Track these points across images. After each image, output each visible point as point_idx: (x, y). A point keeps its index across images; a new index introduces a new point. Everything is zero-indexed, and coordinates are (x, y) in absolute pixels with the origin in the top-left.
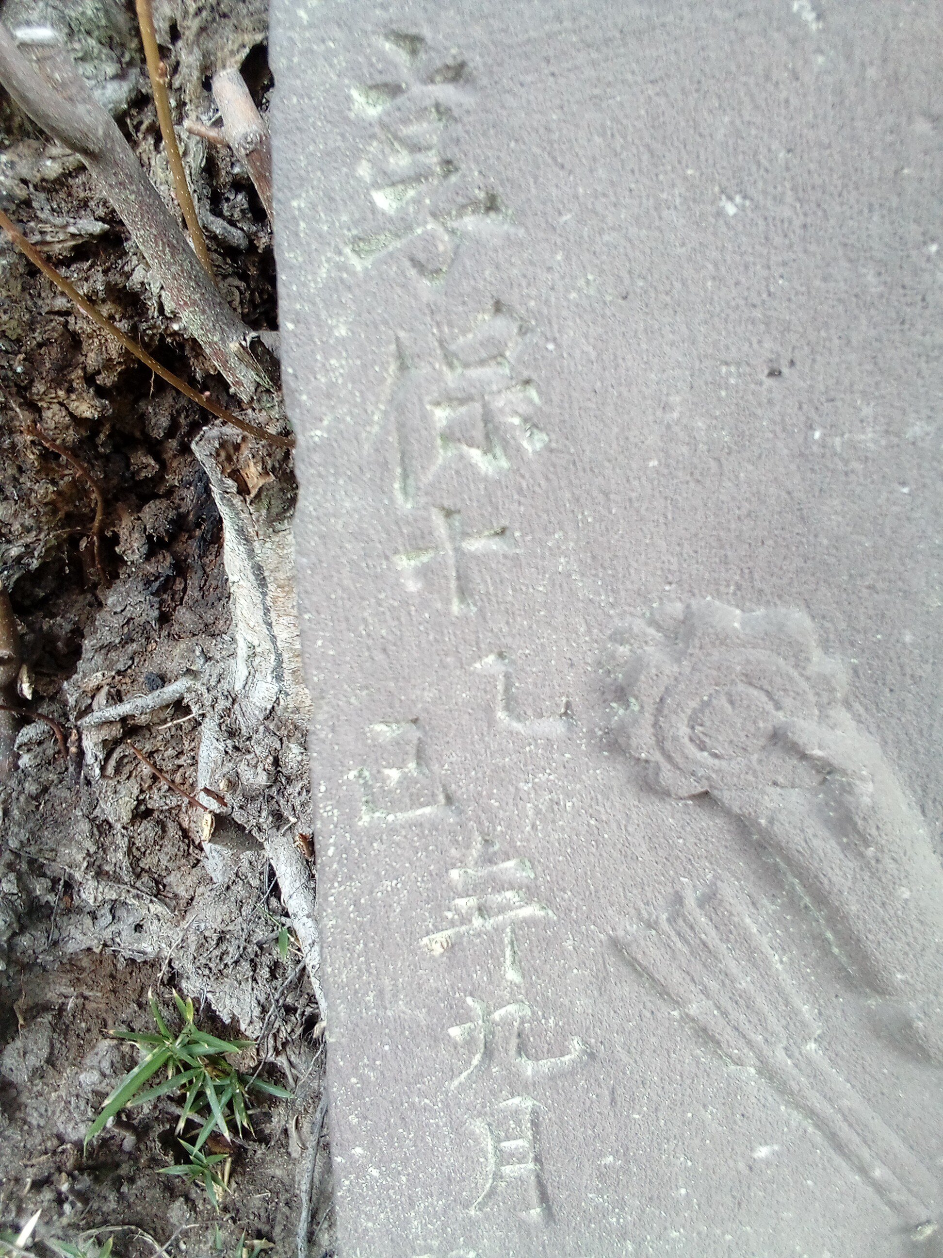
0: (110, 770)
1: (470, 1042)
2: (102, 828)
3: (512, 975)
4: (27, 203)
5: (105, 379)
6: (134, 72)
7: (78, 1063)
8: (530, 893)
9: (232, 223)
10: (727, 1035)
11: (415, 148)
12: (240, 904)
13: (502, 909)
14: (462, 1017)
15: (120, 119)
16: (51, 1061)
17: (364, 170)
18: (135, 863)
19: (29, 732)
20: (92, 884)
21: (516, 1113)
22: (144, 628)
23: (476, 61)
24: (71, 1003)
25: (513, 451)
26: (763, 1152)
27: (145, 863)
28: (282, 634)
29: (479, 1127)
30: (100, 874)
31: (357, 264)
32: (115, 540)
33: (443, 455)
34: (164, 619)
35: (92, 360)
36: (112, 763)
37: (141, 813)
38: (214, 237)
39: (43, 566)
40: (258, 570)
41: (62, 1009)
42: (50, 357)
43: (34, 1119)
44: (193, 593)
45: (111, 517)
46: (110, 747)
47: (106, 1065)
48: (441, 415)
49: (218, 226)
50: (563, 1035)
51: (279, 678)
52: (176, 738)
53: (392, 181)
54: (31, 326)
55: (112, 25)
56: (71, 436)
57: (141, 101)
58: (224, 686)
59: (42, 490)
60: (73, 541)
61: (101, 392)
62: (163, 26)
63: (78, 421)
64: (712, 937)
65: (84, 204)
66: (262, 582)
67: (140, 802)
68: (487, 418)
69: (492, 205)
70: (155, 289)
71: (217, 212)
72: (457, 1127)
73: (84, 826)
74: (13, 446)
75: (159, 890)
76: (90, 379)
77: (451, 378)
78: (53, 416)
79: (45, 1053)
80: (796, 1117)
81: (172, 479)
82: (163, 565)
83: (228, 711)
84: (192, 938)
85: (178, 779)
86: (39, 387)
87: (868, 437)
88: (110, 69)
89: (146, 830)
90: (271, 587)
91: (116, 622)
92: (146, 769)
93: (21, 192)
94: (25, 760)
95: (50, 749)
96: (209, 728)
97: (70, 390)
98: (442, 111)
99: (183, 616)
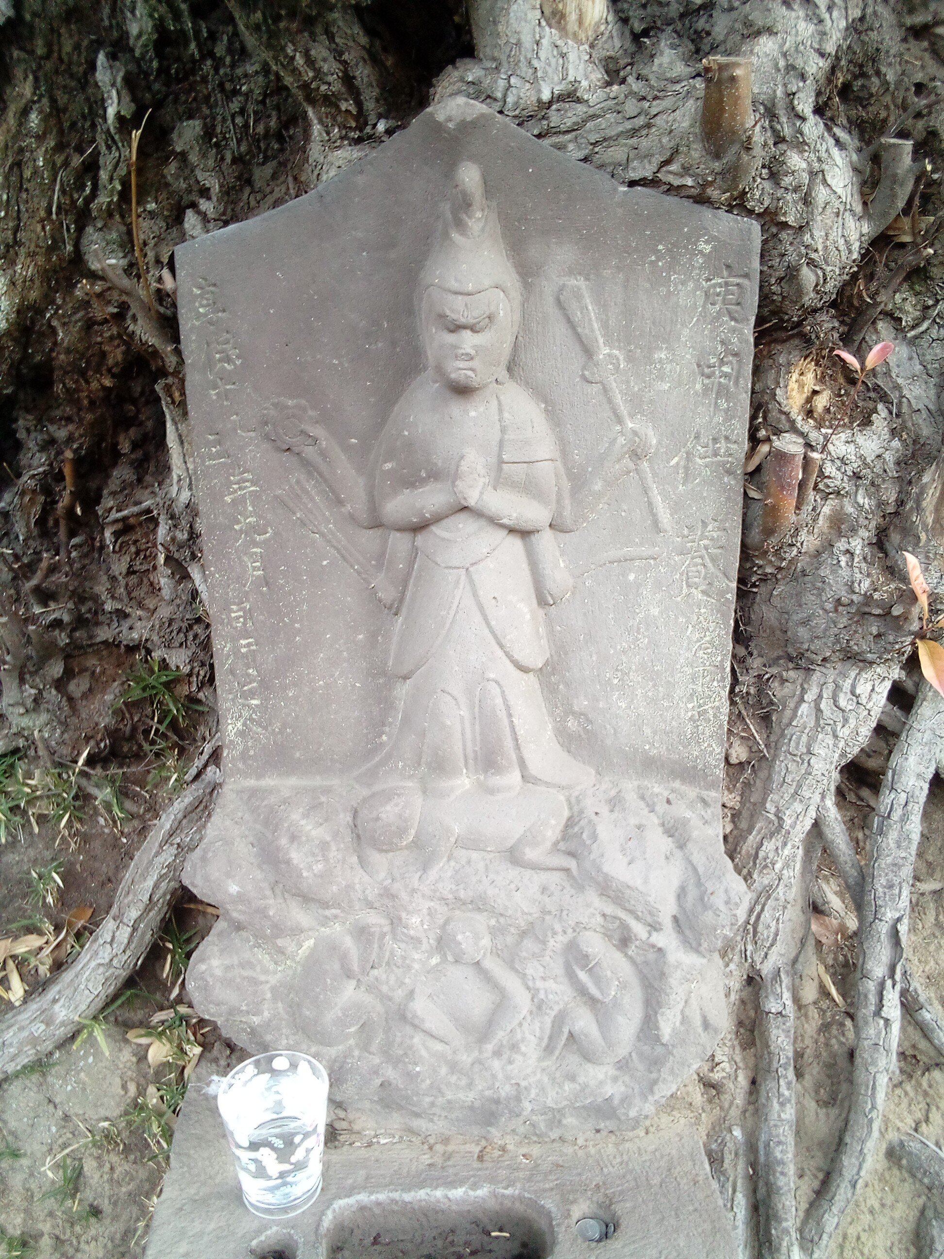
0: (117, 548)
1: (241, 530)
2: (113, 579)
3: (250, 508)
4: (88, 302)
5: (115, 370)
6: (129, 256)
7: (104, 691)
8: (254, 484)
9: (167, 308)
10: (308, 522)
11: (207, 299)
12: (178, 606)
13: (246, 487)
14: (238, 522)
15: (125, 271)
16: (90, 690)
17: (197, 304)
18: (129, 594)
19: (75, 541)
20: (109, 601)
21: (256, 553)
22: (131, 485)
23: (218, 283)
24: (98, 670)
25: (235, 364)
26: (325, 563)
27: (133, 595)
28: (191, 466)
29: (246, 559)
30: (113, 597)
31: (197, 323)
32: (117, 444)
33: (219, 366)
34: (140, 480)
35: (110, 362)
36: (118, 545)
37: (130, 572)
38: (160, 313)
39: (86, 454)
40: (180, 436)
41: (94, 672)
42: (94, 361)
43: (84, 716)
44: (152, 469)
45: (115, 434)
46: (117, 534)
47: (117, 691)
48: (218, 356)
49: (162, 310)
50: (265, 526)
51: (191, 489)
52: (146, 535)
53: (202, 306)
54: (88, 349)
55: (122, 240)
56: (101, 394)
57: (131, 265)
58: (168, 496)
59: (89, 417)
60: (99, 444)
61: (113, 376)
62: (141, 241)
63: (104, 388)
64: (299, 492)
65: (109, 302)
66: (182, 443)
67: (131, 566)
68: (228, 356)
69: (224, 311)
70: (138, 333)
71: (161, 305)
72: (239, 558)
73: (105, 578)
74: (79, 397)
75: (141, 605)
76: (109, 370)
77: (219, 347)
78: (95, 385)
79: (88, 686)
80: (333, 551)
81: (142, 417)
82: (139, 454)
83: (170, 506)
84: (157, 622)
85: (148, 553)
86: (90, 373)
87: (309, 358)
88: (121, 255)
89: (133, 580)
90: (186, 444)
91: (118, 482)
92: (133, 549)
93: (86, 298)
94: (74, 554)
95: (86, 549)
96: (162, 519)
97: (102, 375)
98: (212, 293)
99: (148, 478)
